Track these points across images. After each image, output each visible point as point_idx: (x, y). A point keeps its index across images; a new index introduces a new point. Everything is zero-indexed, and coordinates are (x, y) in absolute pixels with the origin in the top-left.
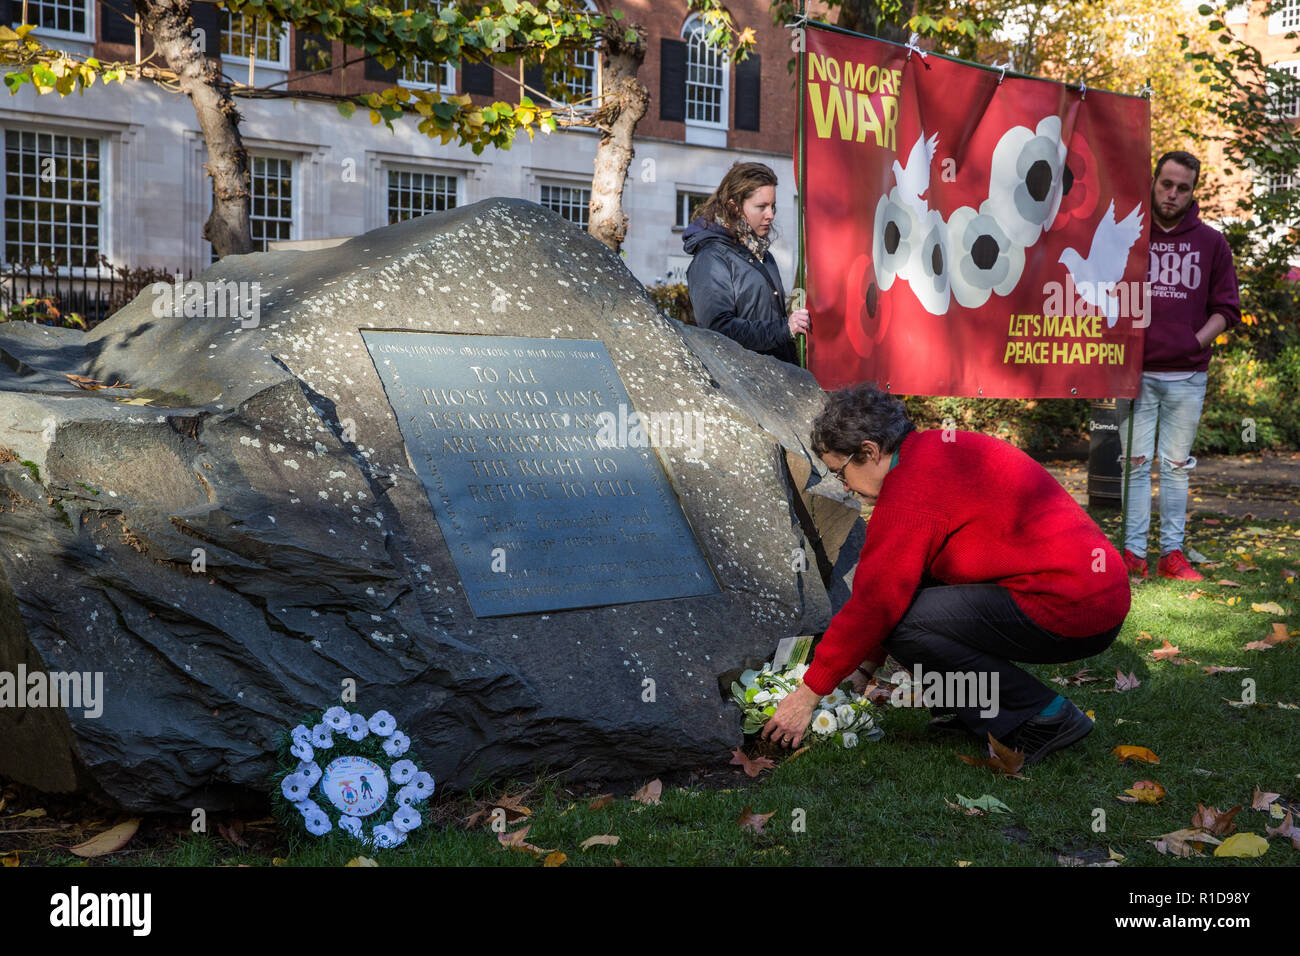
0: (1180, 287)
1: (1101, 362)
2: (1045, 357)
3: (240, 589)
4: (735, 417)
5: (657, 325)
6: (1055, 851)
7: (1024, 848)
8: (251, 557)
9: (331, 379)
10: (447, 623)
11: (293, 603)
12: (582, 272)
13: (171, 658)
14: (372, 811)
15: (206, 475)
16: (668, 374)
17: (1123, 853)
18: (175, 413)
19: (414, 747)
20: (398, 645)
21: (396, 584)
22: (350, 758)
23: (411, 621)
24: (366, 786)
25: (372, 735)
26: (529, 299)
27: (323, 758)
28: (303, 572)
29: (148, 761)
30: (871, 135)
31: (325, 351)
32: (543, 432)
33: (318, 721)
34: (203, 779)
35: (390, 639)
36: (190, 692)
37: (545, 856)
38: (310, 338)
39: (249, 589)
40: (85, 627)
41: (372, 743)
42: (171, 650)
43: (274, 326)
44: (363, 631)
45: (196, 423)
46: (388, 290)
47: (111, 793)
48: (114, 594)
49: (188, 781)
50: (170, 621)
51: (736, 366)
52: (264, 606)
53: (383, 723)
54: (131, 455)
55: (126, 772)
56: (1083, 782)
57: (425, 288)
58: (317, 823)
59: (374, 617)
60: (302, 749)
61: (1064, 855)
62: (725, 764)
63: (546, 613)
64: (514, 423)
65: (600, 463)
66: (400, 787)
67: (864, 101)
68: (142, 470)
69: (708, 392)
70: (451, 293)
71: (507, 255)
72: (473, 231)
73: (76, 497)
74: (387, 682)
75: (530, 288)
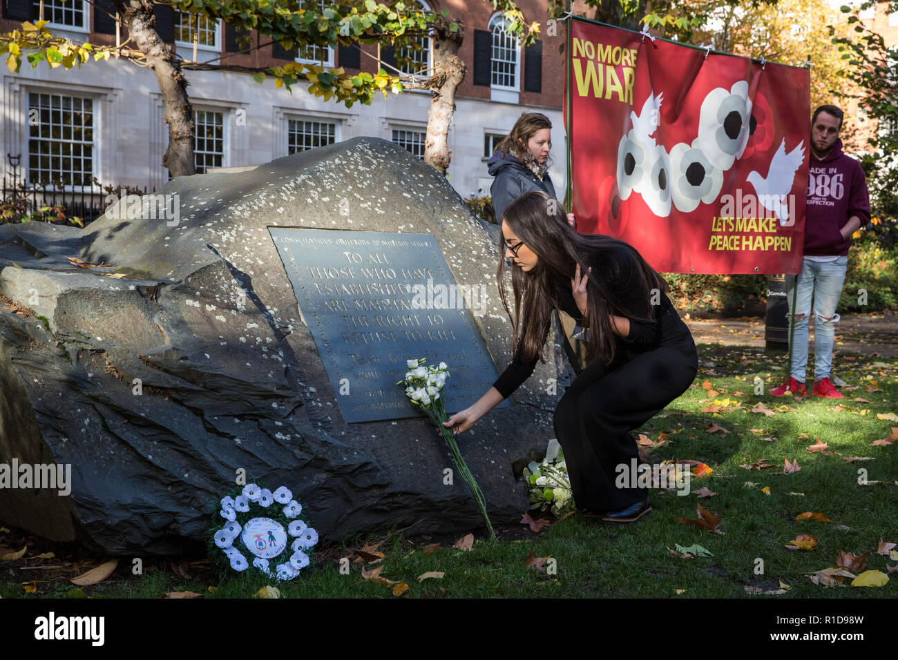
0: (830, 198)
1: (775, 249)
2: (737, 246)
3: (187, 404)
5: (470, 223)
6: (743, 583)
7: (721, 581)
8: (193, 382)
9: (248, 260)
10: (327, 427)
11: (223, 413)
12: (419, 187)
13: (139, 450)
14: (275, 555)
15: (163, 326)
16: (478, 257)
17: (789, 584)
18: (141, 284)
19: (304, 510)
20: (293, 441)
21: (293, 399)
22: (261, 519)
23: (303, 426)
24: (272, 538)
25: (276, 503)
26: (383, 206)
27: (243, 519)
28: (230, 392)
29: (124, 521)
30: (615, 94)
31: (243, 241)
32: (393, 297)
33: (239, 493)
34: (161, 533)
35: (288, 438)
36: (152, 474)
37: (394, 586)
38: (233, 232)
39: (191, 404)
40: (80, 430)
41: (276, 508)
42: (139, 445)
43: (209, 225)
44: (269, 432)
45: (155, 291)
46: (286, 199)
47: (99, 542)
48: (100, 407)
49: (151, 534)
50: (139, 426)
52: (202, 415)
53: (284, 495)
54: (111, 312)
55: (108, 528)
56: (762, 536)
57: (312, 198)
58: (239, 563)
59: (277, 423)
60: (228, 513)
61: (748, 585)
62: (517, 524)
63: (394, 420)
64: (373, 291)
65: (432, 318)
66: (295, 538)
67: (611, 71)
68: (119, 322)
70: (330, 201)
71: (368, 176)
72: (345, 159)
73: (74, 341)
74: (286, 467)
75: (383, 199)
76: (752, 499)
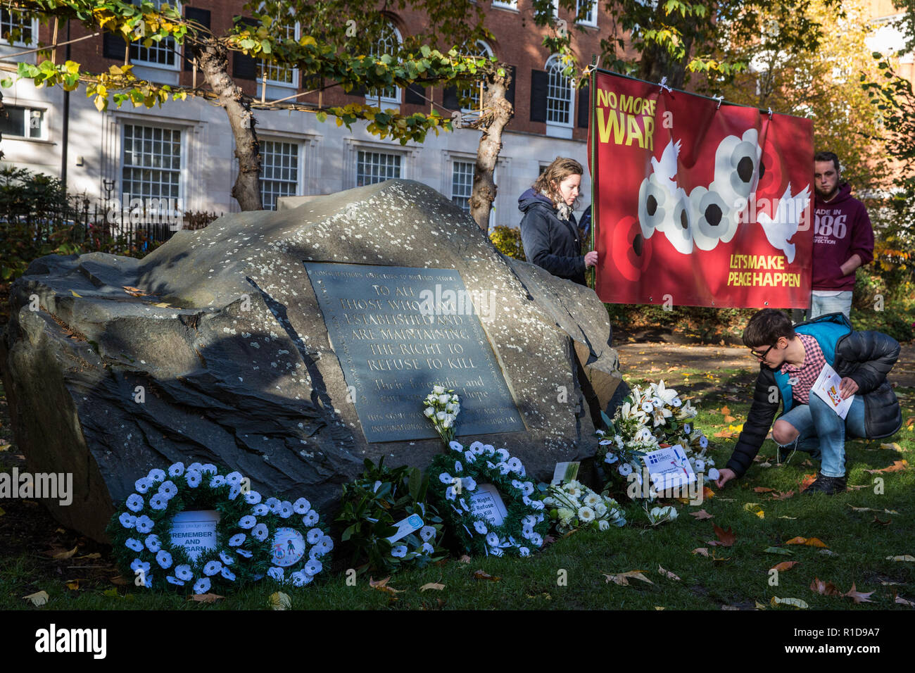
0: (831, 237)
1: (784, 285)
2: (750, 282)
3: (220, 422)
4: (541, 319)
5: (493, 260)
8: (227, 403)
9: (284, 292)
10: (349, 446)
11: (253, 432)
12: (446, 226)
14: (294, 562)
15: (202, 351)
16: (499, 292)
17: (764, 605)
18: (184, 313)
19: (321, 520)
20: (317, 458)
21: (318, 420)
22: (284, 529)
23: (326, 445)
24: (291, 546)
25: (296, 514)
26: (412, 244)
28: (259, 413)
30: (635, 141)
31: (280, 274)
32: (417, 327)
35: (312, 455)
38: (271, 266)
39: (225, 422)
40: (123, 444)
41: (296, 519)
42: (176, 459)
43: (250, 259)
44: (295, 450)
45: (196, 320)
46: (322, 236)
48: (142, 424)
50: (176, 441)
51: (546, 286)
52: (234, 433)
53: (302, 506)
54: (155, 338)
57: (346, 236)
59: (302, 442)
61: (726, 604)
63: (413, 441)
64: (398, 321)
65: (453, 347)
66: (313, 545)
67: (631, 119)
68: (161, 348)
69: (524, 303)
70: (362, 239)
71: (399, 215)
72: (379, 199)
73: (120, 364)
74: (309, 482)
75: (413, 236)
76: (745, 523)
